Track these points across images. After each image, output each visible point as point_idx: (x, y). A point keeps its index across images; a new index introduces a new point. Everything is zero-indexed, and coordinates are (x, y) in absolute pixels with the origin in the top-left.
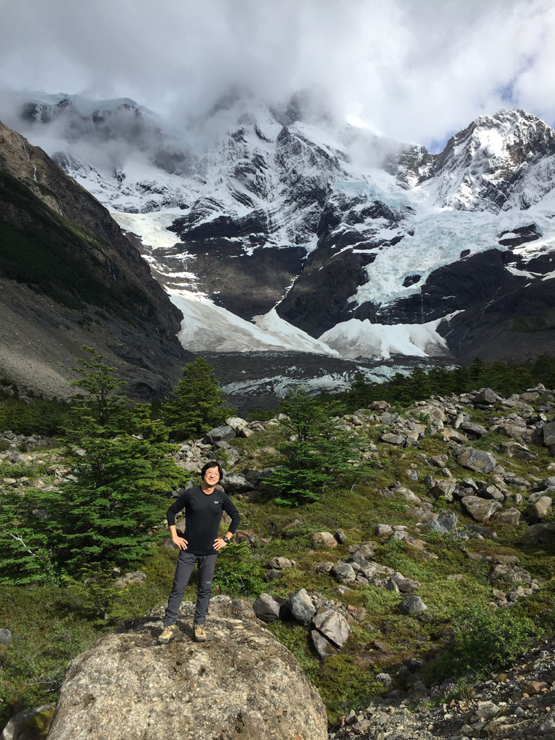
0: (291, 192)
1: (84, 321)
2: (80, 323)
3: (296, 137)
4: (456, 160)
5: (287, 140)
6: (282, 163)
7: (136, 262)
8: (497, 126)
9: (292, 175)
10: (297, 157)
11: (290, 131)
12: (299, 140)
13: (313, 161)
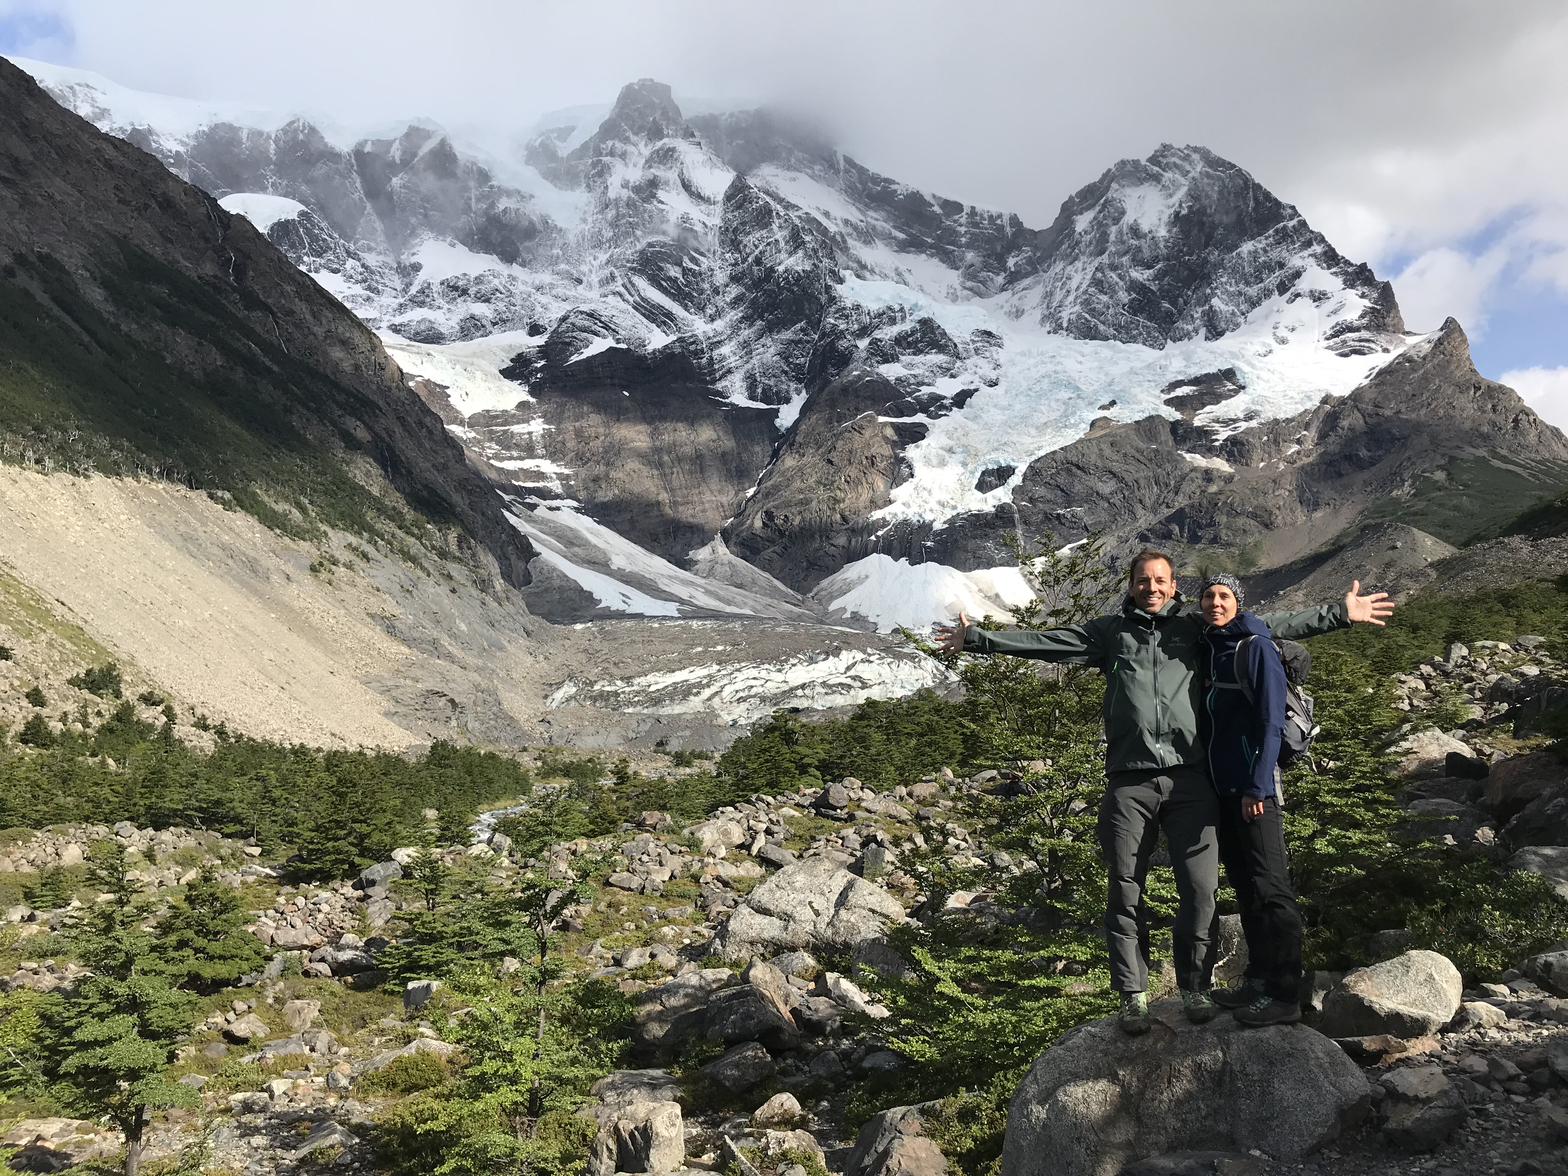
0: (754, 302)
1: (321, 564)
2: (313, 569)
3: (762, 195)
4: (1078, 243)
5: (745, 201)
6: (735, 245)
7: (435, 442)
8: (1156, 178)
9: (755, 268)
10: (764, 232)
11: (751, 181)
12: (768, 199)
13: (796, 241)
